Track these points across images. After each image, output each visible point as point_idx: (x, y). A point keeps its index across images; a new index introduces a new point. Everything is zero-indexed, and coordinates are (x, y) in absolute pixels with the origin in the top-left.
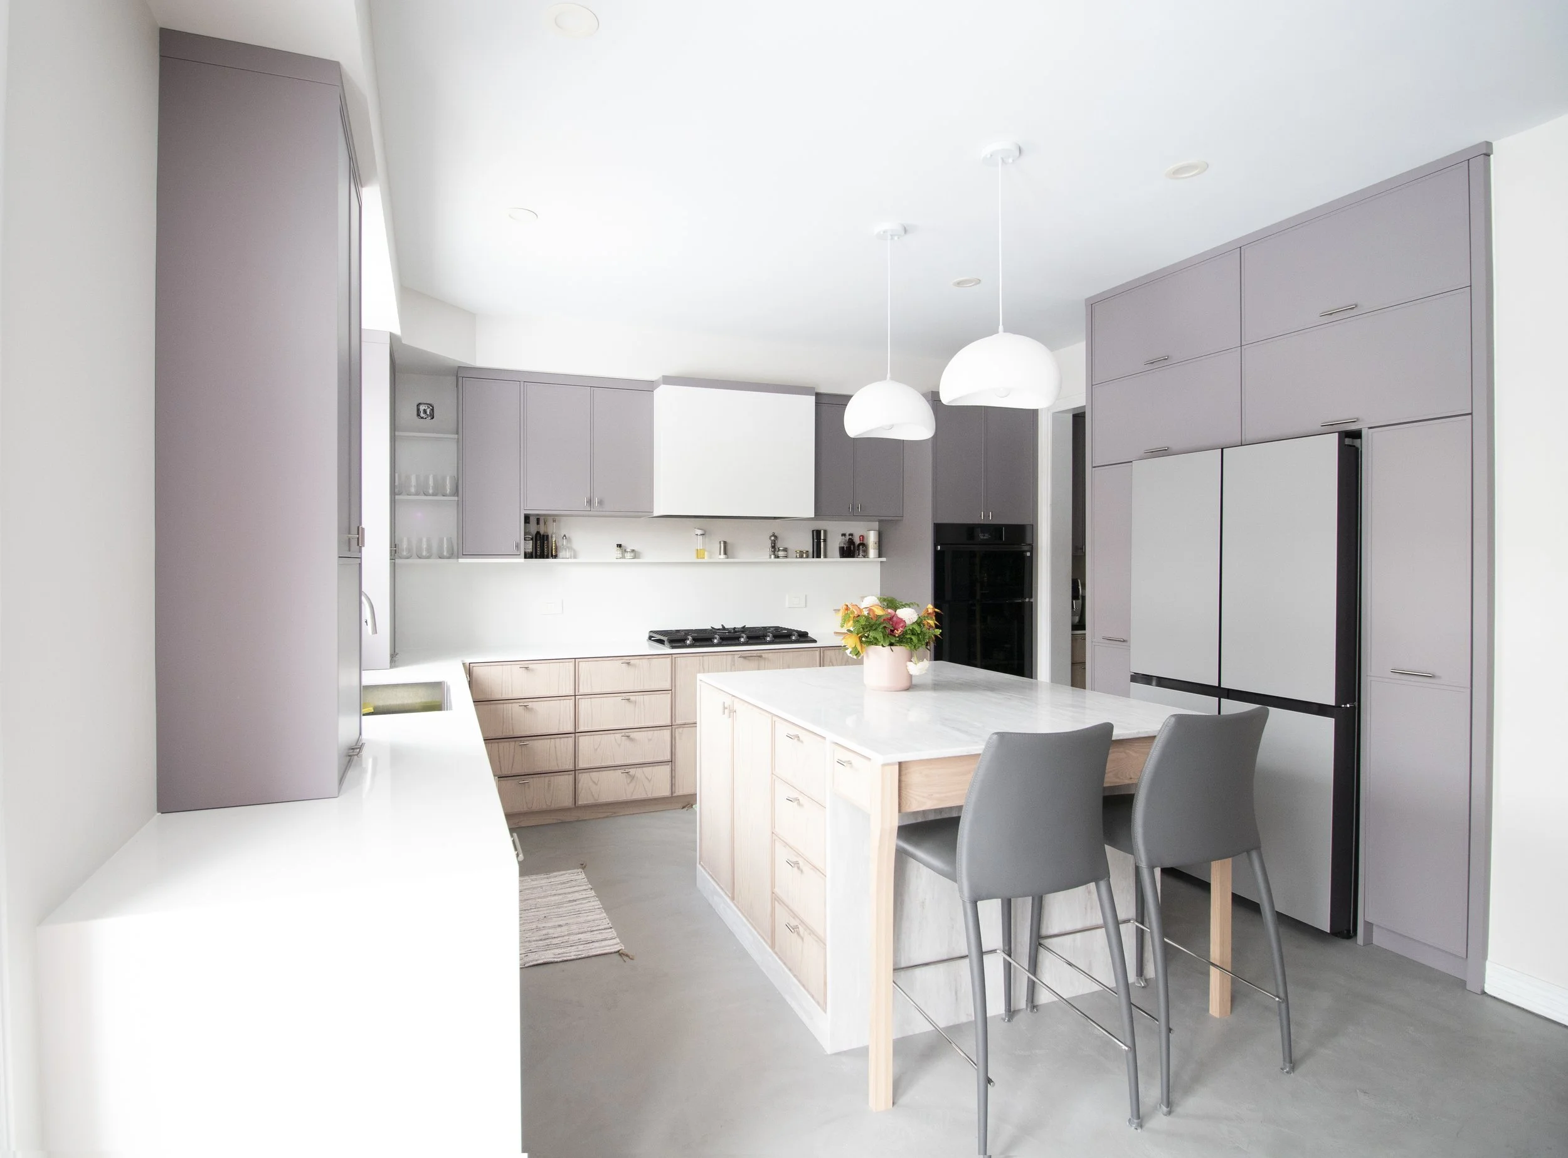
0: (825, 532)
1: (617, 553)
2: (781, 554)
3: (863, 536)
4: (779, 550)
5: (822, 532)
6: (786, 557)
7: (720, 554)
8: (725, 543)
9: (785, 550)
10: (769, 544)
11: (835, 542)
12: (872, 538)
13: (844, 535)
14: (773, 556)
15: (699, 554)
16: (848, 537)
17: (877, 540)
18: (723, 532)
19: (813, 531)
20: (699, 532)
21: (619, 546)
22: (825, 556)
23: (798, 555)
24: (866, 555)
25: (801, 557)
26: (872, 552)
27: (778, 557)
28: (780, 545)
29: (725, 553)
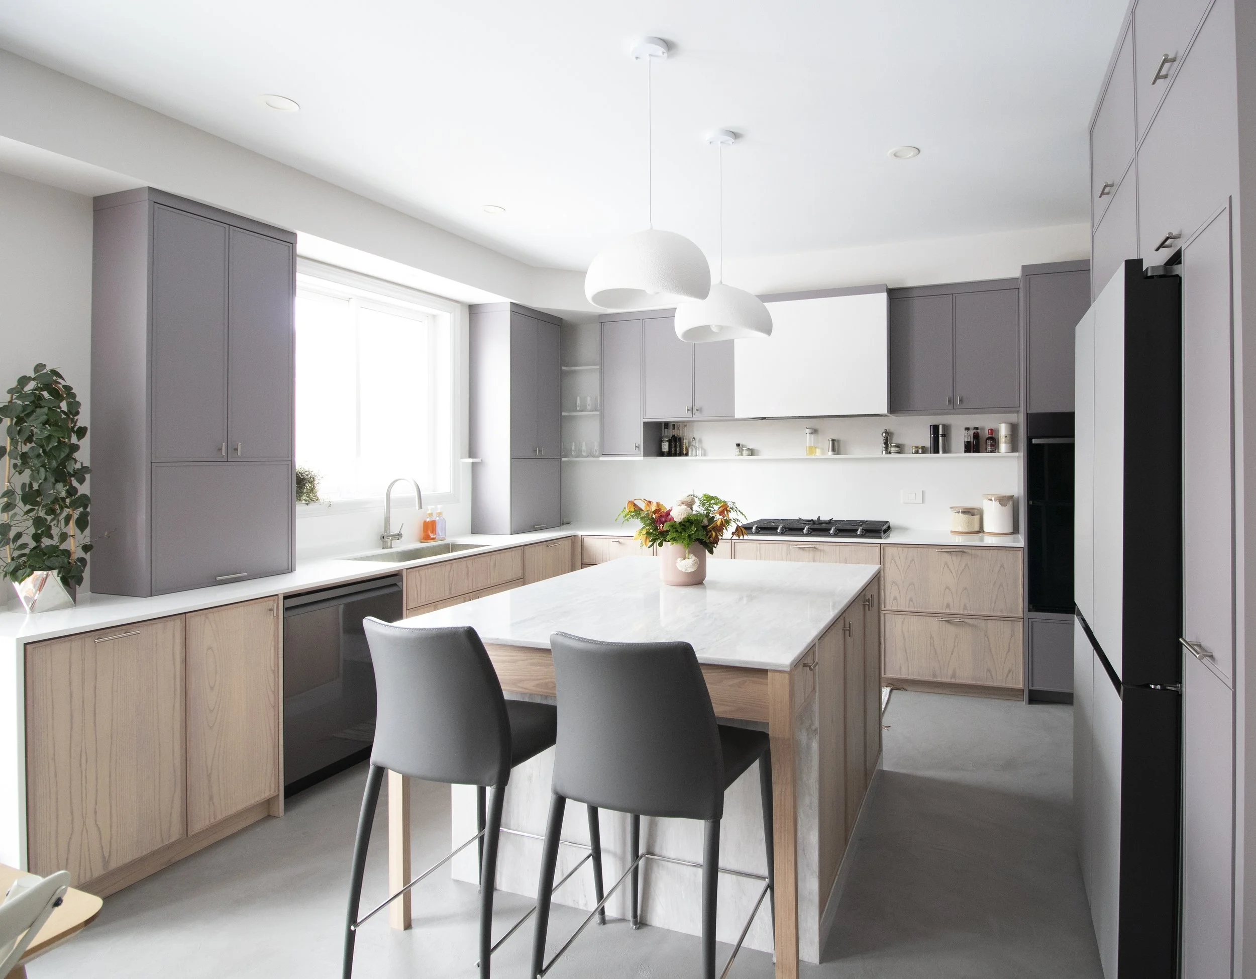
0: (944, 426)
1: (736, 450)
2: (893, 450)
3: (992, 430)
4: (891, 446)
5: (941, 427)
6: (899, 453)
7: (829, 451)
8: (833, 440)
9: (898, 446)
10: (881, 440)
11: (959, 438)
12: (1003, 431)
13: (967, 429)
14: (884, 452)
15: (812, 450)
16: (972, 432)
17: (1009, 433)
18: (833, 431)
19: (931, 426)
20: (808, 431)
21: (738, 445)
22: (945, 452)
23: (914, 450)
24: (995, 447)
25: (917, 452)
26: (1003, 447)
27: (890, 453)
28: (896, 440)
29: (833, 450)
